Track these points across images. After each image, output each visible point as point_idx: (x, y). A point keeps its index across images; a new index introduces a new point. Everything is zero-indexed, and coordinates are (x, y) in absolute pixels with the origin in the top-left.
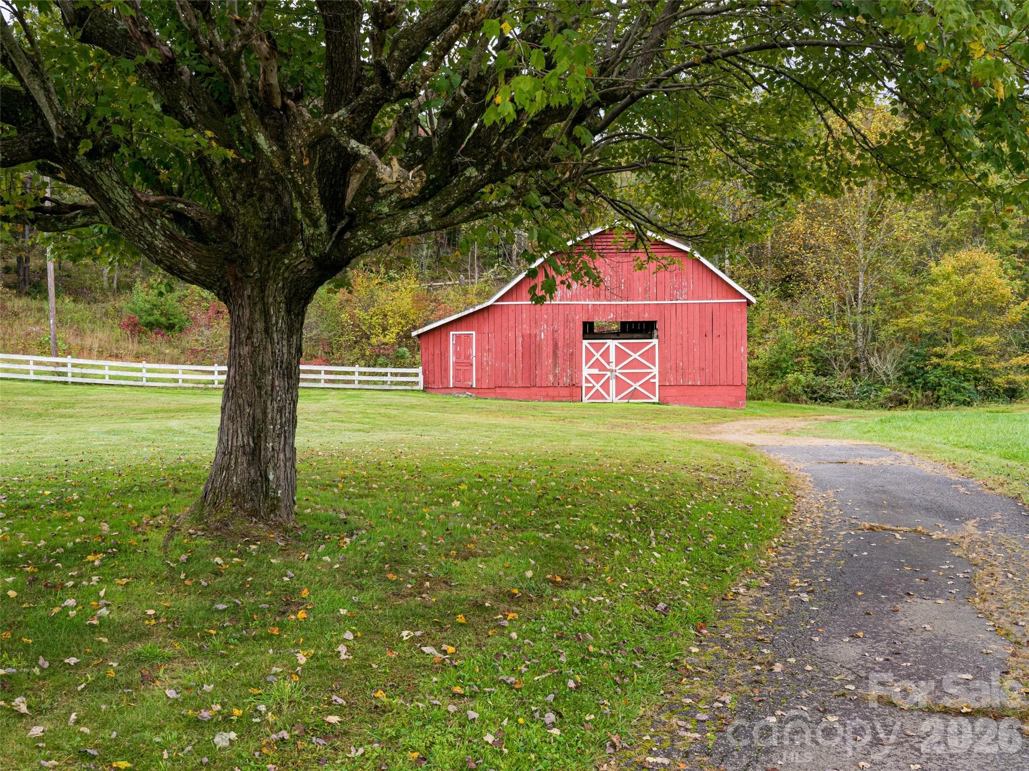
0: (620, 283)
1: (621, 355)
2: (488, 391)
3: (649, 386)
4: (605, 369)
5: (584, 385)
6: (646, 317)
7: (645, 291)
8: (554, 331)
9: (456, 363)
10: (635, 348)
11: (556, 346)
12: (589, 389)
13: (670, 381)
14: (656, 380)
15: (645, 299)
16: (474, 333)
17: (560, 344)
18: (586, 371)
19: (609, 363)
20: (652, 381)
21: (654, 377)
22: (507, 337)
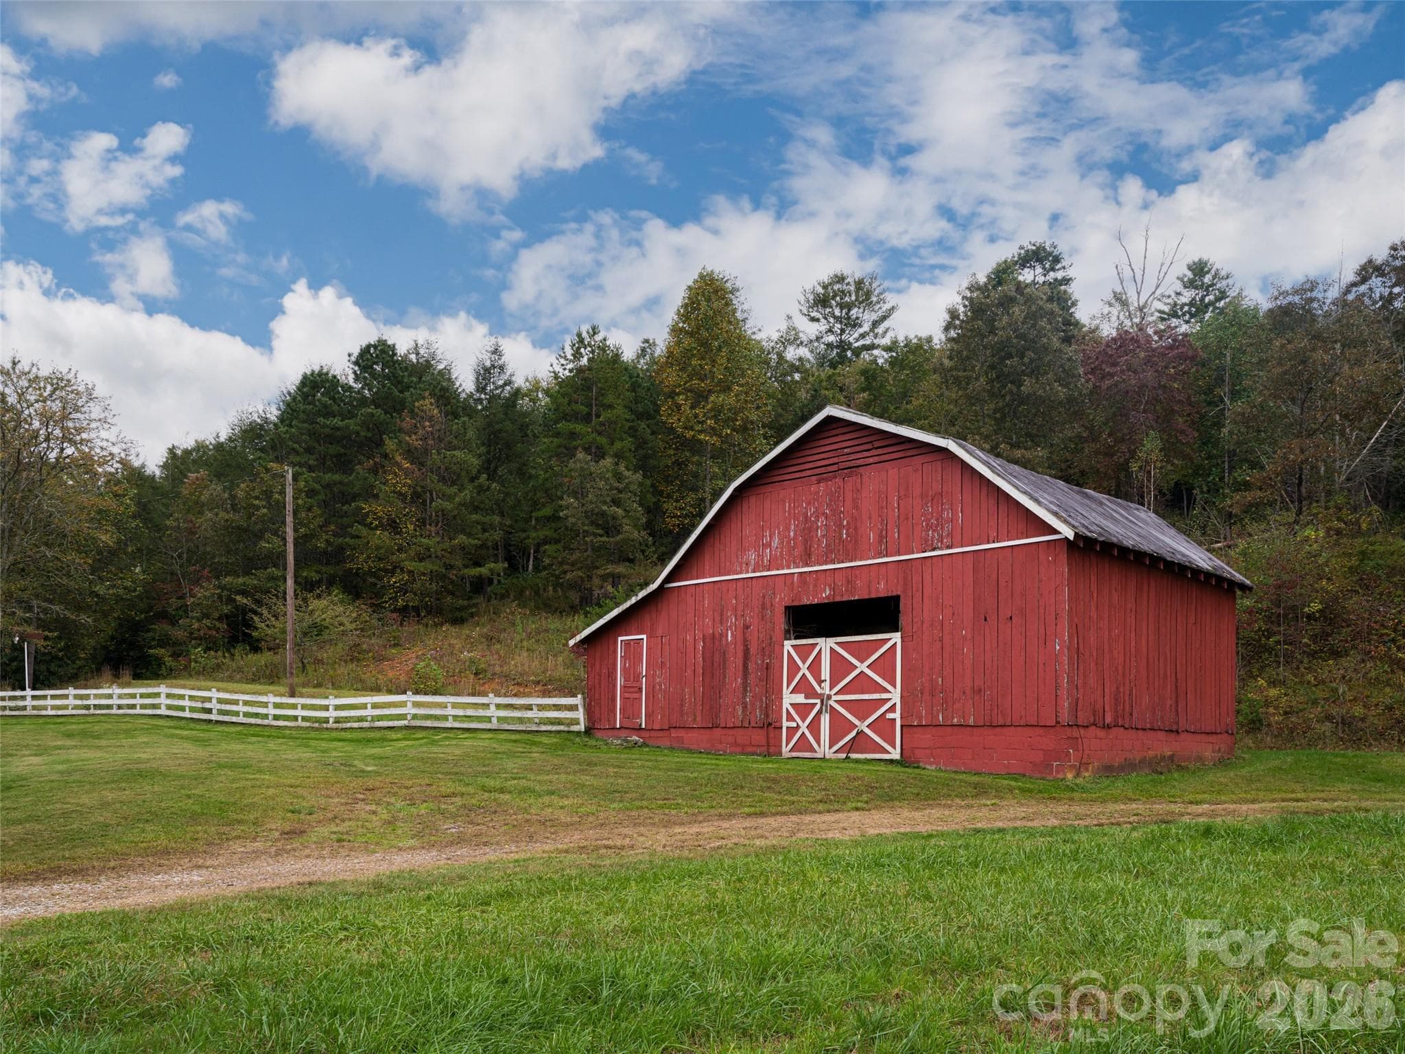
0: (840, 526)
1: (840, 667)
2: (660, 734)
3: (882, 727)
4: (816, 695)
5: (785, 724)
6: (881, 590)
7: (881, 538)
8: (746, 627)
9: (624, 688)
10: (861, 652)
11: (746, 651)
12: (792, 731)
13: (920, 718)
14: (897, 715)
15: (880, 555)
16: (644, 637)
17: (753, 651)
18: (789, 698)
19: (820, 682)
20: (890, 716)
21: (892, 709)
22: (685, 640)
